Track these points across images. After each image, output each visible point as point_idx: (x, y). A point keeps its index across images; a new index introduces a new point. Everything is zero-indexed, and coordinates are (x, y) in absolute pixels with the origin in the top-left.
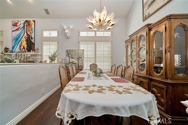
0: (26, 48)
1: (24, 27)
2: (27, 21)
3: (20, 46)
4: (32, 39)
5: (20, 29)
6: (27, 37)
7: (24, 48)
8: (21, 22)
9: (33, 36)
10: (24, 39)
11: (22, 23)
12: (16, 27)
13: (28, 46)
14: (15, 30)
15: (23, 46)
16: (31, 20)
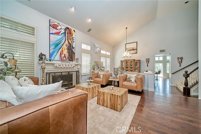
0: (67, 57)
1: (65, 33)
2: (68, 28)
3: (61, 54)
4: (73, 49)
5: (60, 34)
6: (68, 45)
7: (65, 57)
8: (62, 27)
9: (74, 46)
10: (65, 47)
11: (63, 29)
12: (56, 30)
13: (69, 55)
14: (55, 34)
15: (65, 55)
16: (73, 29)
